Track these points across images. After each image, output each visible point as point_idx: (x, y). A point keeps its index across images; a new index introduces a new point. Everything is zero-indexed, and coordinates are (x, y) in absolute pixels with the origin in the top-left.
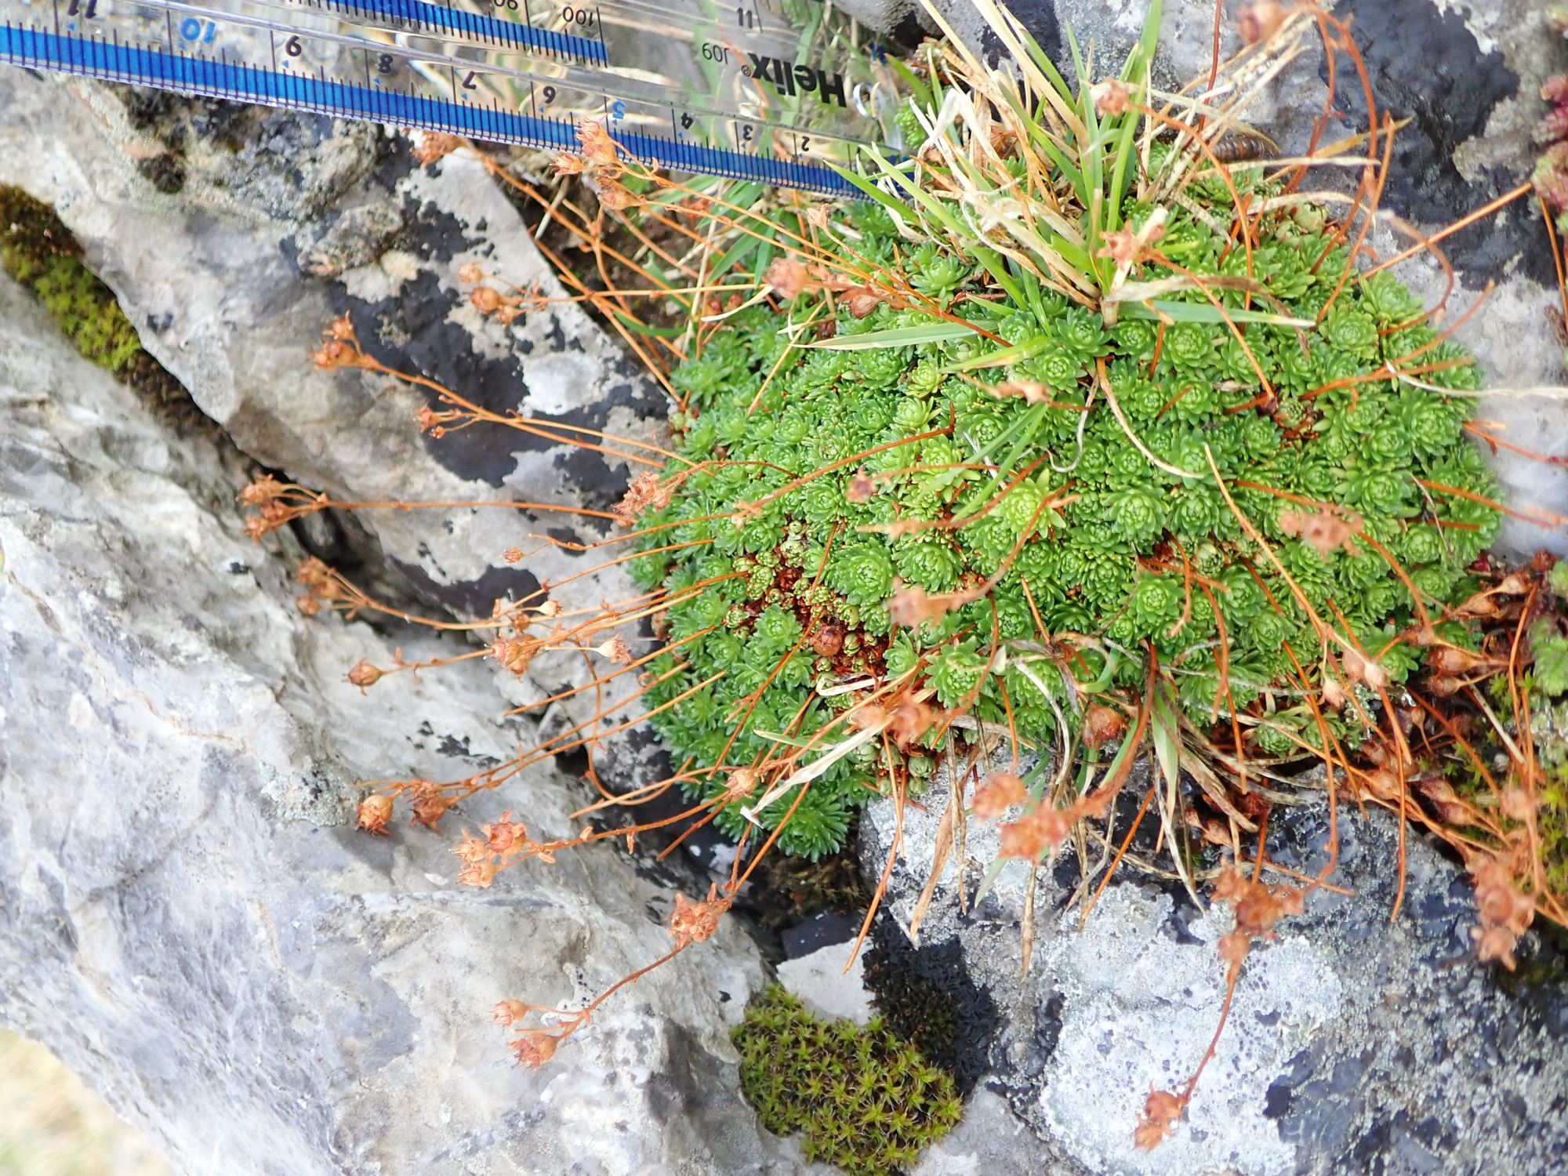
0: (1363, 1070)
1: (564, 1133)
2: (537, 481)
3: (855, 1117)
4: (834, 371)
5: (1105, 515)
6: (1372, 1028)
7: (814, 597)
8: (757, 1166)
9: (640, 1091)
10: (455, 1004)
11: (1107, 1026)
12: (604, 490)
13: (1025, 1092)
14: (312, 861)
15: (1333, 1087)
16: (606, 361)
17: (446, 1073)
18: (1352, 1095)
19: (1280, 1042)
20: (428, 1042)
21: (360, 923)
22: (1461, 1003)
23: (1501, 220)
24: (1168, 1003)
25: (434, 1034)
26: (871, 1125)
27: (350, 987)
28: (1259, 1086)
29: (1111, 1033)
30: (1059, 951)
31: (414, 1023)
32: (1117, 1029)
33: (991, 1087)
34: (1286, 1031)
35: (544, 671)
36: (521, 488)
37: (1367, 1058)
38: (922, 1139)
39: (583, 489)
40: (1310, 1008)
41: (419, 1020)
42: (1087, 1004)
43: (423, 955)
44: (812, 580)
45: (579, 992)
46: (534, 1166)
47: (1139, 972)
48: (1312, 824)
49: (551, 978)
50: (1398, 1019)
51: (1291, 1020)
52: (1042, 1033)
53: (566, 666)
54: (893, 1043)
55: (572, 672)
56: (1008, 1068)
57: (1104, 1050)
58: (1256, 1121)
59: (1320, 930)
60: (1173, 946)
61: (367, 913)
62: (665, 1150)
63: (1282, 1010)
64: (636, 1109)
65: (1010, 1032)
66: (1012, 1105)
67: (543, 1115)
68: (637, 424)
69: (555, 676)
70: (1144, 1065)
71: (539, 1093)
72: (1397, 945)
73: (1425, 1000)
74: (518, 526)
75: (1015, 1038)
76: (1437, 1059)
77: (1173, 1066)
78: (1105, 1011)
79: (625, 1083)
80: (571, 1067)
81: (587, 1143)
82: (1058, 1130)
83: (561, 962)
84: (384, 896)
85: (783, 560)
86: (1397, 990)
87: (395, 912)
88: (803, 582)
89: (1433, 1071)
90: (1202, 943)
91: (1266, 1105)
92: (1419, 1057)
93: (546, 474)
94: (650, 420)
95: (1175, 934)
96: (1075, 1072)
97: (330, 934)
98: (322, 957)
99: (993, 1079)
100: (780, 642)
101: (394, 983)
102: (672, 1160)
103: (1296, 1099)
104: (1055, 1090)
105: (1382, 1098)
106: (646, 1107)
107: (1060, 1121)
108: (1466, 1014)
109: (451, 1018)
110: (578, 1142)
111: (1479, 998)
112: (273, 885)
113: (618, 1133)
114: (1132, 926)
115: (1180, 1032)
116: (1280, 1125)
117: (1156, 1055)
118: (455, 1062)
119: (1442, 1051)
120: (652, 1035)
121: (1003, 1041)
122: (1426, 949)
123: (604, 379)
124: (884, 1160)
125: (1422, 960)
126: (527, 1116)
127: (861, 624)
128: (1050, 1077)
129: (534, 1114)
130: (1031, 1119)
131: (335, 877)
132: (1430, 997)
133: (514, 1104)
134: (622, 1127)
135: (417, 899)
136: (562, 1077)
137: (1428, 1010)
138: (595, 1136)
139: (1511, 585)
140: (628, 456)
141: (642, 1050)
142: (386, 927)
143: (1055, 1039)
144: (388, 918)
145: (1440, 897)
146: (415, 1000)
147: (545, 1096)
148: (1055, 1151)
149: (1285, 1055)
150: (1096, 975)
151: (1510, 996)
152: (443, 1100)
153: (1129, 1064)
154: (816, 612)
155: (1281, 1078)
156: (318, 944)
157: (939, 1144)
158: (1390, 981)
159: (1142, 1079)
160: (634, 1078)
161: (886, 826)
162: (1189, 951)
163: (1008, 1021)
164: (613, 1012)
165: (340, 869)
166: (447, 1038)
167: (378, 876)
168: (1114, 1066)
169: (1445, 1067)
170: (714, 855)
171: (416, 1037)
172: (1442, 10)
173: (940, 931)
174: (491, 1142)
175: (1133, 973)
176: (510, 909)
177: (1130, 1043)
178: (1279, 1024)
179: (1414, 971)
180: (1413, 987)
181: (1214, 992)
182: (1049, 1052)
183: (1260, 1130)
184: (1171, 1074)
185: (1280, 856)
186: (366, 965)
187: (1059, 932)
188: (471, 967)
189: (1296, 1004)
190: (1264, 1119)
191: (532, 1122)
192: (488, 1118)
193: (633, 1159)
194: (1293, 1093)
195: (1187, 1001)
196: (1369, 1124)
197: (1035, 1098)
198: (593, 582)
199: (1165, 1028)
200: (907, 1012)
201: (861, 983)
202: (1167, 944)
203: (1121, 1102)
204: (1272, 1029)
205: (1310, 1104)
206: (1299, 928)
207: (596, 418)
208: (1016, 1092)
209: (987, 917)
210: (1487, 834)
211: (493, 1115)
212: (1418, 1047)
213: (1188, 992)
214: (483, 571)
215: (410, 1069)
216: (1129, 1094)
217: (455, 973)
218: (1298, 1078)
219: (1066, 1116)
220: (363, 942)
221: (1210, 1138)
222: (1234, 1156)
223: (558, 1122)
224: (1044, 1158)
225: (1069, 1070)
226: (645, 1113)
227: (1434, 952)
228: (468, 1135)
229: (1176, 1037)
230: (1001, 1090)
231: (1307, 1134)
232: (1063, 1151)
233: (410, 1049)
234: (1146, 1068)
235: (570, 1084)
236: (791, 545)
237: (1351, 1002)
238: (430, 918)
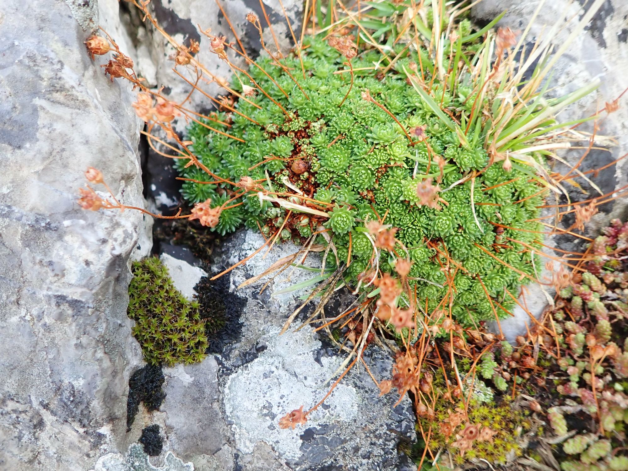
0: (340, 444)
1: (58, 244)
2: (236, 13)
3: (165, 332)
4: (379, 89)
5: (432, 216)
6: (354, 433)
7: (307, 149)
8: (119, 322)
9: (110, 256)
10: (63, 150)
11: (273, 369)
12: (251, 43)
13: (227, 370)
14: (55, 27)
15: (329, 443)
16: (295, 6)
17: (25, 172)
18: (332, 450)
19: (324, 417)
20: (33, 153)
21: (52, 74)
22: (385, 445)
23: (576, 241)
24: (297, 377)
25: (39, 152)
26: (170, 340)
27: (16, 94)
28: (305, 426)
29: (273, 372)
30: (276, 332)
31: (33, 138)
32: (276, 372)
33: (217, 359)
34: (328, 414)
35: (167, 75)
36: (229, 9)
37: (345, 441)
38: (181, 358)
39: (246, 34)
40: (342, 413)
41: (37, 140)
42: (272, 357)
43: (68, 117)
44: (310, 143)
45: (119, 197)
46: (28, 246)
47: (296, 359)
48: (380, 356)
49: (114, 180)
50: (363, 436)
51: (332, 412)
52: (250, 354)
53: (177, 82)
54: (197, 316)
55: (176, 86)
56: (227, 357)
57: (265, 376)
58: (295, 436)
59: (362, 391)
60: (312, 360)
61: (59, 74)
62: (98, 288)
63: (332, 407)
64: (102, 262)
65: (238, 345)
66: (220, 370)
67: (56, 229)
68: (283, 36)
69: (169, 81)
70: (275, 391)
71: (64, 219)
72: (383, 414)
73: (376, 436)
74: (214, 19)
75: (238, 347)
76: (364, 457)
77: (284, 399)
78: (276, 363)
79: (107, 249)
80: (90, 221)
81: (66, 257)
82: (227, 391)
83: (123, 178)
84: (75, 76)
85: (308, 127)
86: (372, 427)
87: (73, 87)
88: (307, 141)
89: (360, 459)
90: (322, 366)
91: (303, 433)
92: (360, 452)
93: (241, 15)
94: (288, 40)
95: (316, 356)
96: (250, 375)
97: (32, 64)
98: (16, 69)
99: (219, 356)
100: (280, 151)
101: (41, 114)
102: (97, 294)
103: (313, 438)
104: (238, 376)
105: (340, 458)
106: (107, 264)
107: (229, 388)
108: (383, 449)
109: (54, 153)
110: (61, 253)
111: (391, 447)
112: (21, 16)
113: (83, 264)
114: (303, 342)
115: (295, 390)
116: (303, 444)
117: (282, 391)
118: (36, 172)
119: (367, 456)
120: (132, 239)
121: (234, 346)
122: (390, 422)
123: (289, 10)
124: (163, 356)
125: (387, 424)
126: (49, 224)
127: (316, 173)
128: (240, 371)
129: (53, 225)
130: (221, 380)
131: (60, 45)
132: (379, 437)
133: (47, 213)
134: (87, 263)
135: (87, 93)
136: (82, 222)
137: (374, 440)
138: (71, 257)
139: (490, 337)
140: (270, 42)
141: (124, 242)
142: (62, 89)
143: (252, 360)
144: (67, 86)
145: (403, 409)
146: (45, 131)
147: (66, 223)
148: (221, 397)
149: (322, 422)
150: (280, 350)
151: (398, 453)
152: (12, 182)
153: (269, 387)
154: (302, 155)
155: (315, 428)
156: (20, 61)
157: (185, 365)
158: (372, 423)
159: (271, 395)
160: (114, 249)
161: (250, 242)
162: (317, 365)
163: (240, 341)
164: (125, 216)
165: (66, 44)
166: (44, 159)
167: (81, 65)
168: (264, 384)
169: (365, 461)
170: (160, 195)
171: (28, 145)
172: (615, 176)
173: (243, 292)
174: (19, 219)
175: (294, 358)
176: (119, 138)
177: (276, 380)
178: (327, 411)
179: (382, 426)
180: (377, 430)
181: (314, 385)
182: (247, 362)
183: (294, 440)
184: (281, 401)
185: (366, 358)
186: (36, 93)
187: (281, 326)
188: (87, 142)
189: (338, 408)
190: (299, 438)
191: (48, 227)
192: (28, 208)
193: (80, 280)
194: (315, 436)
195: (304, 381)
196: (329, 463)
197: (228, 375)
198: (216, 66)
199: (291, 384)
200: (209, 310)
201: (194, 285)
202: (311, 358)
203: (257, 398)
204: (324, 410)
205: (317, 444)
206: (356, 386)
207: (274, 19)
208: (224, 367)
209: (263, 301)
210: (430, 401)
211: (32, 210)
212: (363, 449)
213: (306, 378)
214: (185, 18)
215: (9, 155)
216: (262, 397)
217: (76, 137)
218: (320, 432)
219: (233, 388)
220: (45, 84)
221: (275, 431)
222: (278, 442)
223: (60, 238)
224: (216, 397)
225: (248, 374)
226: (104, 267)
227: (391, 424)
228: (9, 207)
229: (292, 390)
230: (220, 363)
231: (309, 454)
232: (223, 399)
233: (19, 147)
234: (275, 393)
235: (83, 228)
236: (316, 125)
237: (355, 421)
238: (87, 106)
